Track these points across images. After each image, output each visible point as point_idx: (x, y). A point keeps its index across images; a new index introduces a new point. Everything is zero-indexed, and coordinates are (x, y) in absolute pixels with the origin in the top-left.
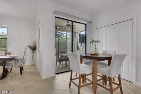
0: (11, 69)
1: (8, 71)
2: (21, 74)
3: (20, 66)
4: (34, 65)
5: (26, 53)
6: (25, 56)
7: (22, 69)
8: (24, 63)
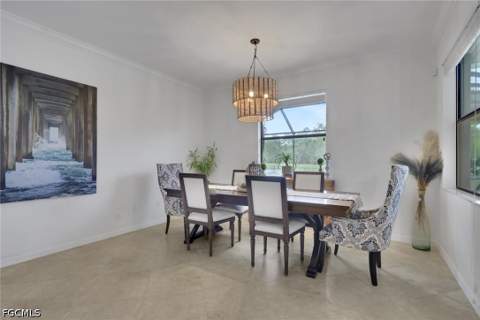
0: (337, 246)
1: (328, 248)
2: (374, 282)
3: (371, 247)
4: (427, 249)
5: (394, 193)
6: (390, 208)
7: (375, 259)
8: (385, 235)
